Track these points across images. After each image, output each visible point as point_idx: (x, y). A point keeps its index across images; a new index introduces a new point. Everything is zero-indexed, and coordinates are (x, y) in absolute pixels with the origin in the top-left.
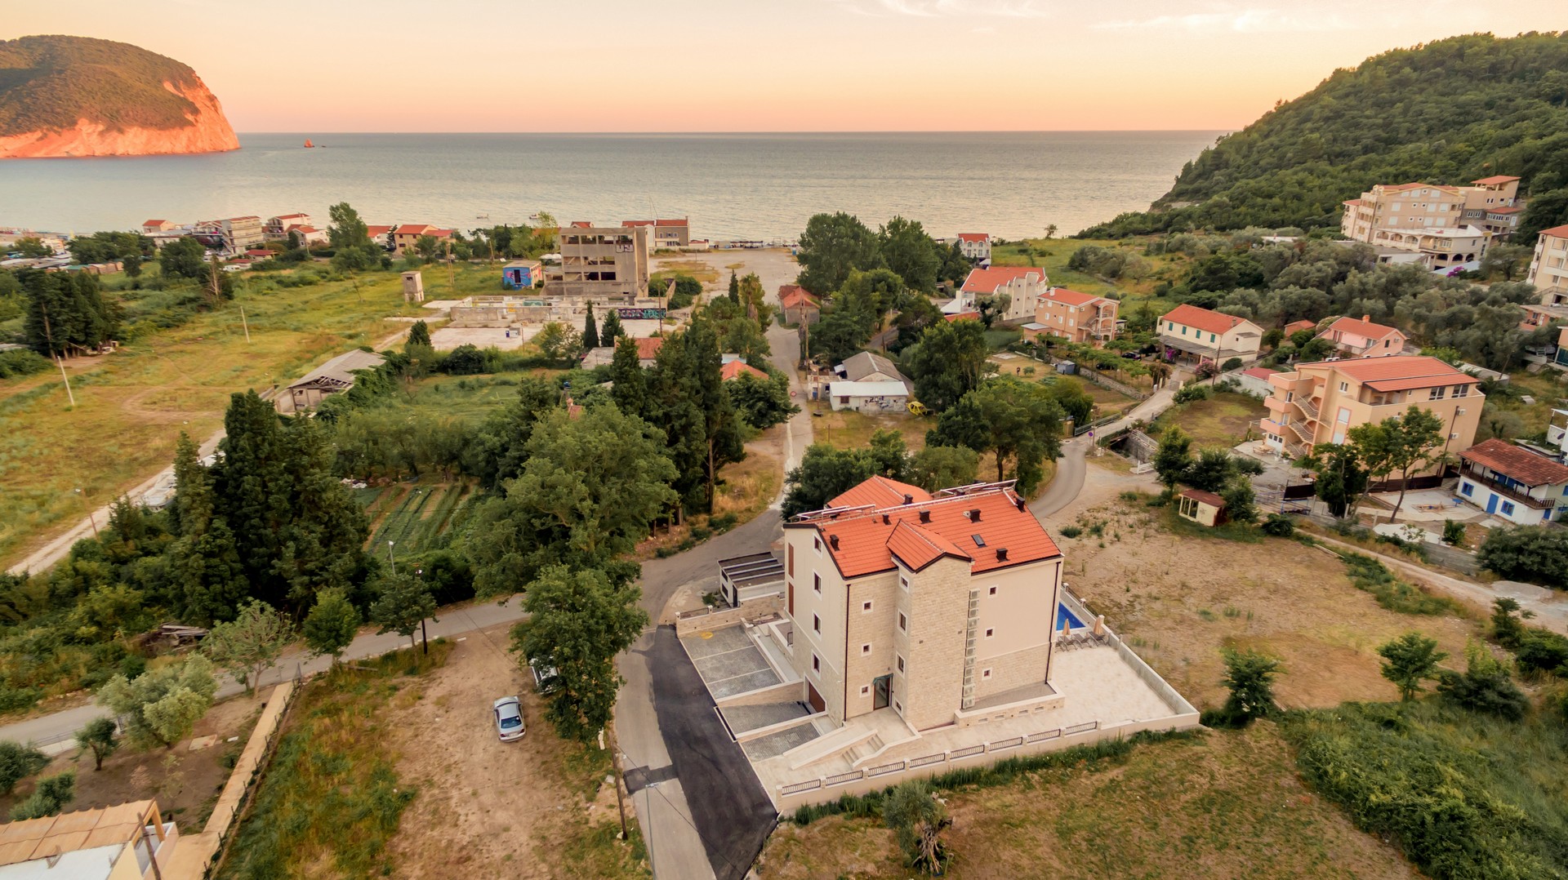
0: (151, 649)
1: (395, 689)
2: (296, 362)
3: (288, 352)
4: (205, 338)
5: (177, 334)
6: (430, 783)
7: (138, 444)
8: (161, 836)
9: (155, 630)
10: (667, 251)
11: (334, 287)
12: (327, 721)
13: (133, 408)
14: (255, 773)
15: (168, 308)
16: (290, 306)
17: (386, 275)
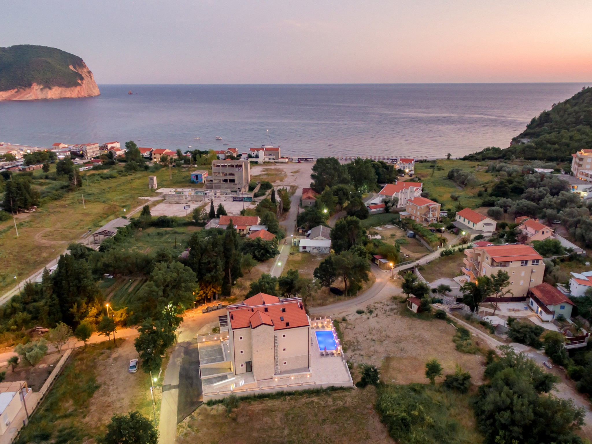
0: (32, 335)
1: (102, 353)
2: (100, 219)
3: (98, 213)
4: (69, 205)
5: (58, 203)
6: (105, 384)
7: (39, 254)
8: (27, 391)
9: (34, 328)
10: (268, 162)
11: (123, 179)
12: (79, 362)
13: (38, 238)
14: (56, 376)
15: (57, 190)
16: (104, 190)
17: (145, 173)
